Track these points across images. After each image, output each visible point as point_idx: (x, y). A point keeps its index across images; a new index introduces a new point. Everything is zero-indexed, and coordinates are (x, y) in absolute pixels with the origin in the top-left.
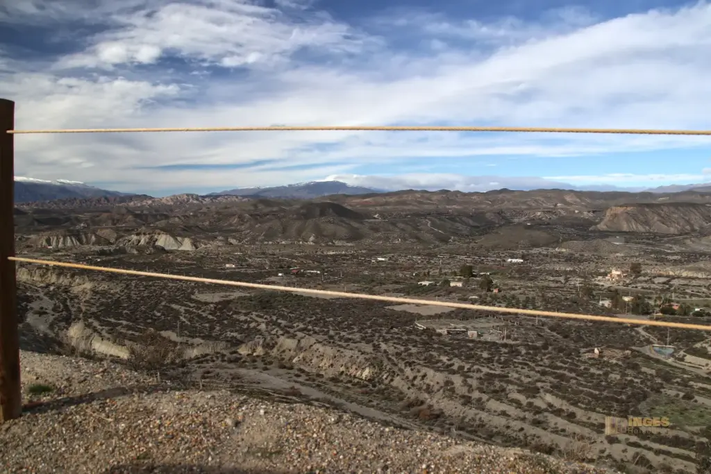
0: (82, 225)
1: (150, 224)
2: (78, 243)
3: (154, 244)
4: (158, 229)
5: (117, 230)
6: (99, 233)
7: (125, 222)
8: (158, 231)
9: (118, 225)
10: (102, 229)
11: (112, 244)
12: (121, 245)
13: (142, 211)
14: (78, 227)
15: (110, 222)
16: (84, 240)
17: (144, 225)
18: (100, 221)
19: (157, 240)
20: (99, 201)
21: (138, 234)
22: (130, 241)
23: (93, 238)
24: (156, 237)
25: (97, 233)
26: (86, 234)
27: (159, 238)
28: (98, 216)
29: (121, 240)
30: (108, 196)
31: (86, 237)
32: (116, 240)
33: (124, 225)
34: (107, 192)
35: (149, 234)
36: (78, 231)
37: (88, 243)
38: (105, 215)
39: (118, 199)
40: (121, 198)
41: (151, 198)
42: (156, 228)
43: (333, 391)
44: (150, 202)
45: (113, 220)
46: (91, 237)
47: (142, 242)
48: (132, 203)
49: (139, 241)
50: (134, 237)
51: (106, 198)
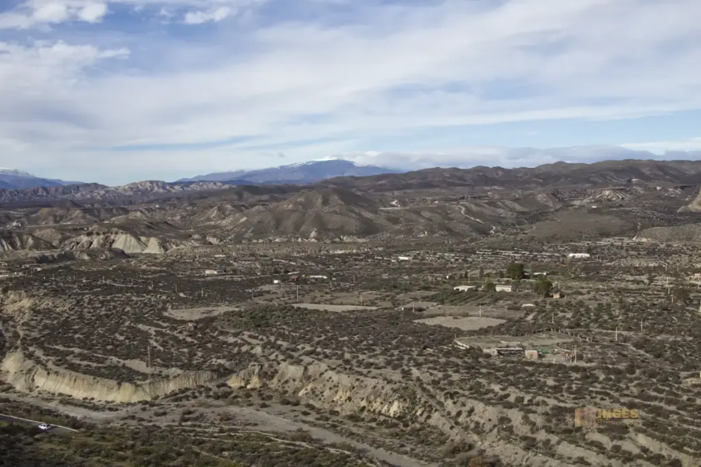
0: (15, 224)
1: (103, 220)
2: (10, 248)
3: (111, 246)
4: (115, 227)
5: (62, 230)
6: (37, 233)
7: (71, 219)
8: (115, 230)
9: (62, 223)
10: (41, 229)
11: (54, 247)
12: (68, 249)
13: (93, 205)
14: (8, 227)
15: (51, 218)
16: (19, 244)
17: (96, 222)
18: (38, 219)
19: (114, 241)
20: (36, 192)
21: (89, 234)
22: (78, 243)
23: (31, 241)
24: (112, 237)
25: (36, 235)
26: (20, 236)
27: (116, 239)
28: (35, 212)
29: (66, 242)
30: (47, 185)
31: (21, 241)
32: (61, 243)
33: (69, 223)
34: (44, 180)
35: (104, 234)
36: (10, 232)
37: (23, 247)
38: (45, 210)
39: (60, 190)
40: (64, 188)
41: (103, 187)
42: (113, 225)
43: (353, 434)
44: (102, 192)
45: (55, 216)
46: (27, 239)
47: (95, 245)
48: (79, 194)
49: (91, 243)
50: (84, 239)
51: (45, 189)
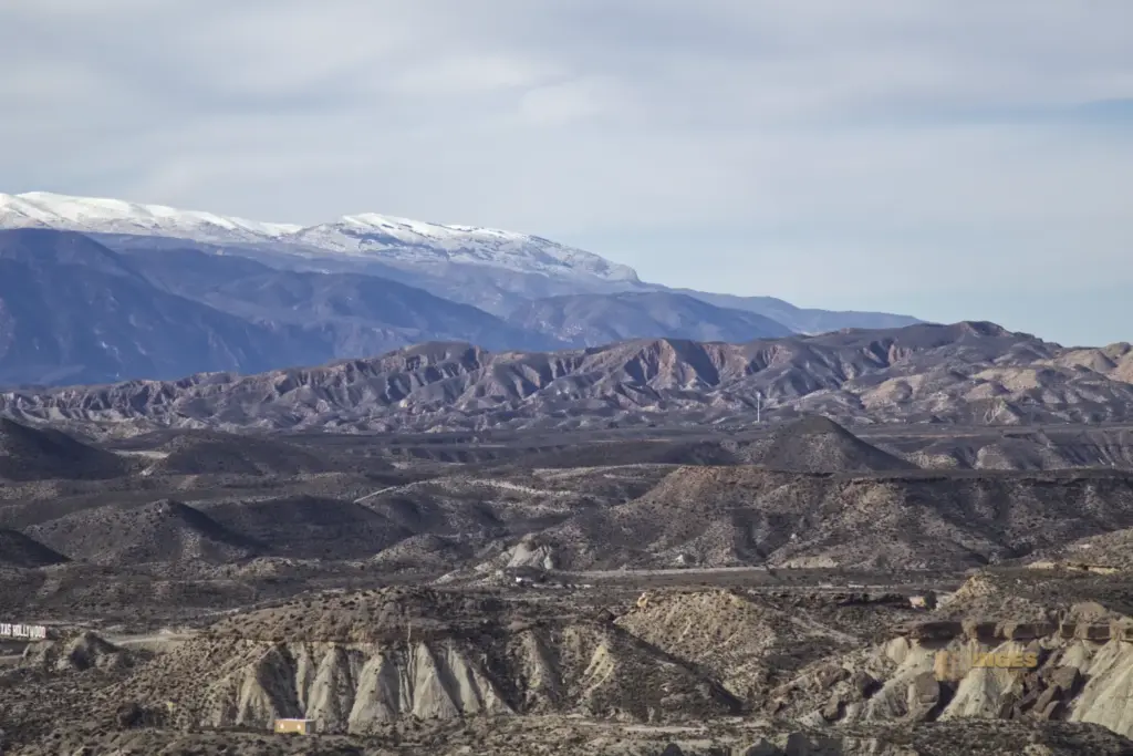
0: (519, 555)
1: (1023, 551)
2: (490, 698)
3: (1061, 711)
4: (1087, 595)
5: (777, 603)
6: (642, 619)
7: (837, 538)
8: (1089, 612)
9: (779, 560)
10: (662, 590)
11: (735, 706)
12: (809, 719)
13: (962, 453)
14: (486, 574)
15: (721, 528)
16: (537, 674)
17: (979, 559)
18: (646, 530)
19: (1079, 681)
20: (639, 370)
21: (938, 635)
22: (870, 687)
23: (602, 661)
24: (1073, 657)
25: (631, 624)
26: (545, 626)
27: (1094, 670)
28: (635, 492)
29: (802, 678)
30: (707, 334)
31: (550, 655)
32: (771, 679)
33: (825, 562)
34: (688, 303)
35: (1023, 634)
36: (492, 605)
37: (559, 698)
38: (688, 481)
39: (782, 357)
40: (804, 347)
41: (1030, 348)
42: (1080, 587)
44: (1021, 380)
45: (744, 520)
46: (585, 649)
47: (969, 699)
48: (883, 393)
49: (947, 691)
50: (908, 661)
51: (693, 353)
